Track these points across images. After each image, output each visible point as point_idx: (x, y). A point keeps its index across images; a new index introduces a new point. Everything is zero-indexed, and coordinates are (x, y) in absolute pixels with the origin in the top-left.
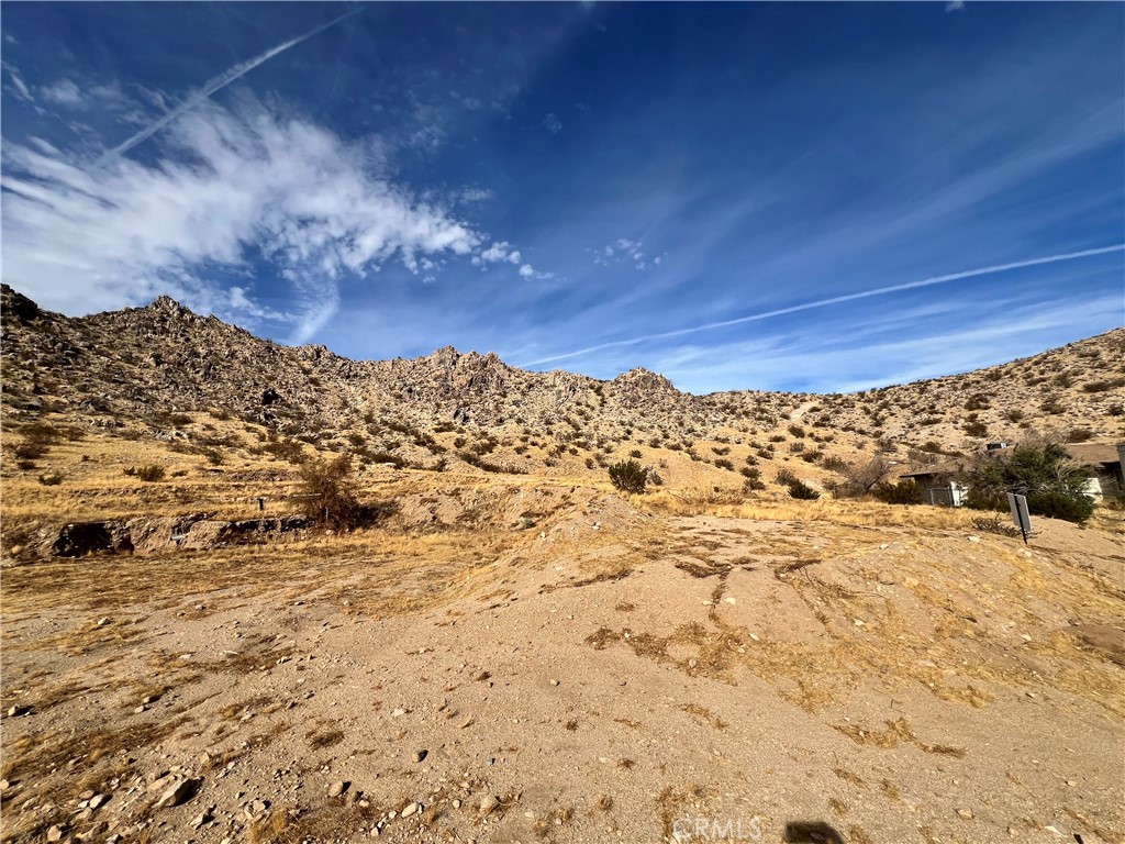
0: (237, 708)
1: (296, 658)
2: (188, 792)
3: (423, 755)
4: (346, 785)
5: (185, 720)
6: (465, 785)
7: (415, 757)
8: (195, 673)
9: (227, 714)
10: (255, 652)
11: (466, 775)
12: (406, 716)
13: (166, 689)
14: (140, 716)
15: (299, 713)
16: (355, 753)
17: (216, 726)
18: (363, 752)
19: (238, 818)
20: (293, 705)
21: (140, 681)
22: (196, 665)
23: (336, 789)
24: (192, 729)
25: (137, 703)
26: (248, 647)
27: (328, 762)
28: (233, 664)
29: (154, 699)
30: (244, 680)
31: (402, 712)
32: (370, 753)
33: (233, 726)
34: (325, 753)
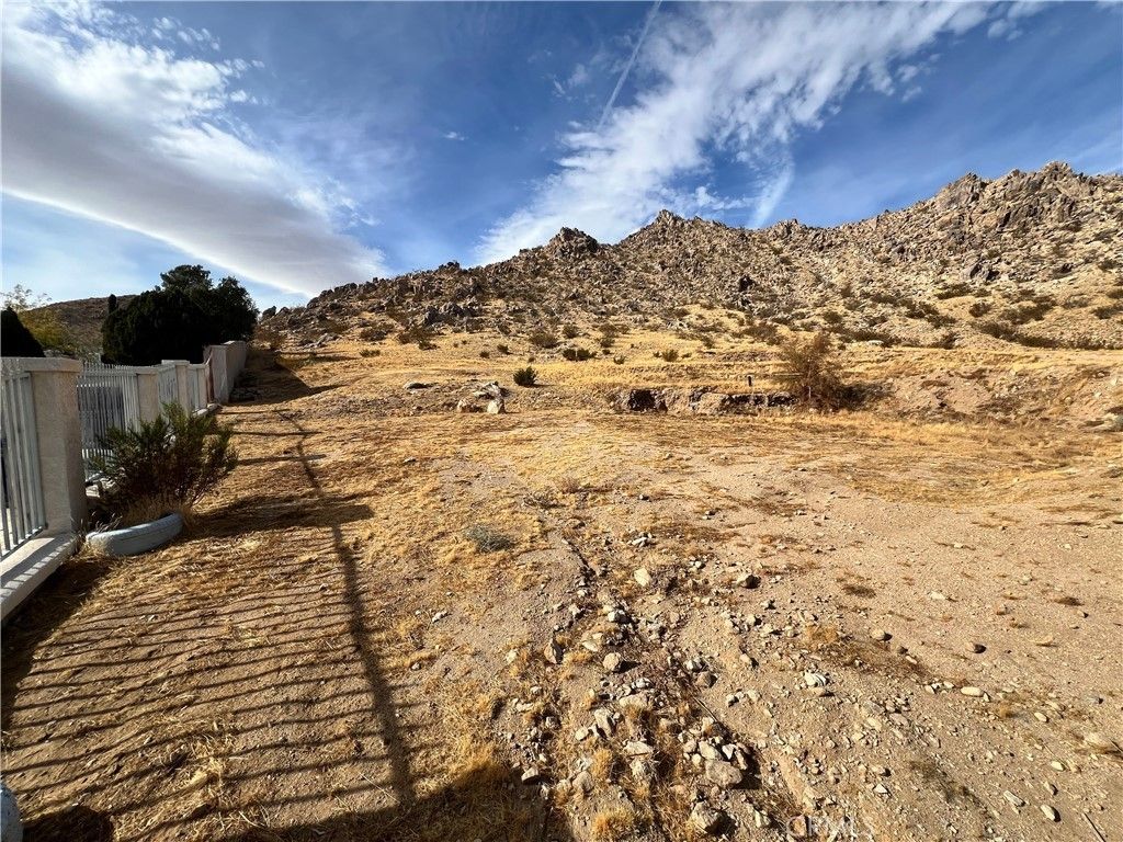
0: (773, 539)
1: (811, 515)
2: (753, 583)
3: (980, 649)
4: (887, 637)
5: (735, 534)
7: (971, 647)
8: (732, 504)
9: (766, 540)
10: (773, 500)
12: (949, 603)
13: (718, 509)
14: (705, 522)
15: (824, 561)
16: (891, 613)
17: (761, 546)
18: (902, 616)
20: (818, 552)
21: (699, 499)
22: (733, 499)
23: (878, 634)
24: (744, 543)
25: (703, 513)
26: (768, 495)
27: (865, 609)
28: (759, 505)
29: (711, 514)
30: (771, 519)
31: (941, 597)
32: (909, 619)
33: (770, 550)
34: (855, 600)
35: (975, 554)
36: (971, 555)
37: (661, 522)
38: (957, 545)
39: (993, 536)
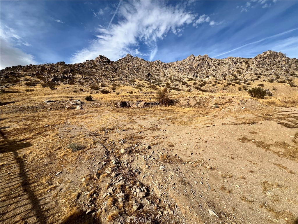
0: (154, 137)
1: (162, 130)
2: (149, 148)
3: (192, 154)
4: (176, 155)
5: (146, 137)
6: (203, 162)
7: (190, 154)
8: (146, 129)
9: (153, 137)
10: (155, 128)
11: (203, 160)
12: (187, 146)
13: (142, 131)
14: (139, 135)
15: (165, 140)
16: (177, 150)
17: (151, 139)
18: (179, 150)
19: (158, 154)
20: (164, 138)
21: (138, 129)
22: (145, 128)
23: (174, 155)
24: (148, 139)
25: (138, 132)
26: (153, 127)
27: (172, 150)
28: (151, 129)
29: (141, 132)
30: (154, 132)
31: (186, 144)
32: (180, 150)
33: (154, 139)
34: (171, 148)
35: (192, 135)
36: (191, 135)
37: (128, 136)
38: (189, 133)
39: (195, 130)
